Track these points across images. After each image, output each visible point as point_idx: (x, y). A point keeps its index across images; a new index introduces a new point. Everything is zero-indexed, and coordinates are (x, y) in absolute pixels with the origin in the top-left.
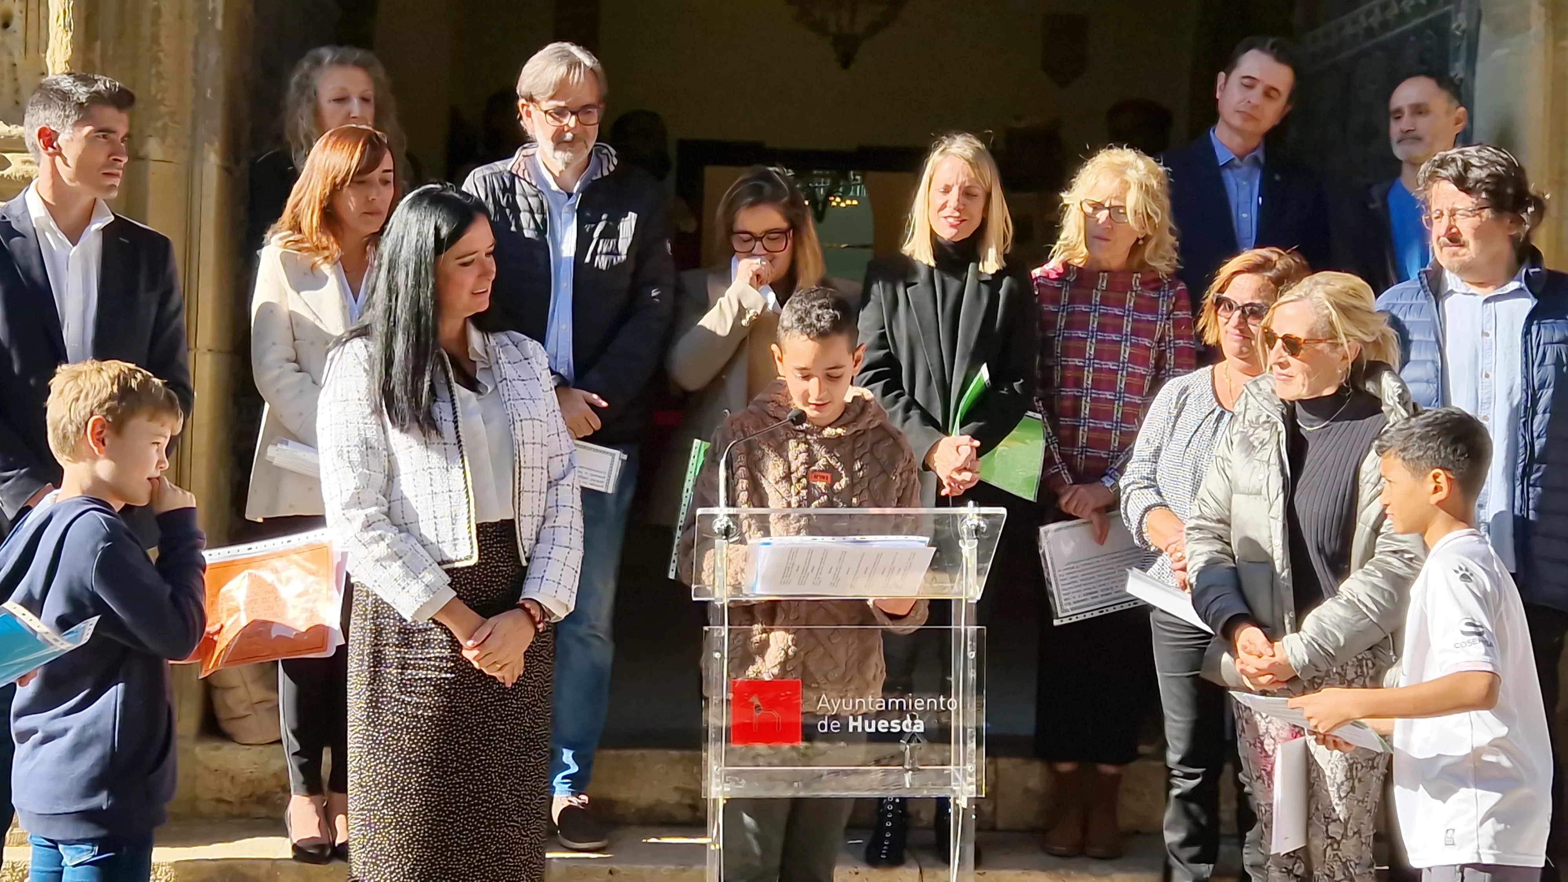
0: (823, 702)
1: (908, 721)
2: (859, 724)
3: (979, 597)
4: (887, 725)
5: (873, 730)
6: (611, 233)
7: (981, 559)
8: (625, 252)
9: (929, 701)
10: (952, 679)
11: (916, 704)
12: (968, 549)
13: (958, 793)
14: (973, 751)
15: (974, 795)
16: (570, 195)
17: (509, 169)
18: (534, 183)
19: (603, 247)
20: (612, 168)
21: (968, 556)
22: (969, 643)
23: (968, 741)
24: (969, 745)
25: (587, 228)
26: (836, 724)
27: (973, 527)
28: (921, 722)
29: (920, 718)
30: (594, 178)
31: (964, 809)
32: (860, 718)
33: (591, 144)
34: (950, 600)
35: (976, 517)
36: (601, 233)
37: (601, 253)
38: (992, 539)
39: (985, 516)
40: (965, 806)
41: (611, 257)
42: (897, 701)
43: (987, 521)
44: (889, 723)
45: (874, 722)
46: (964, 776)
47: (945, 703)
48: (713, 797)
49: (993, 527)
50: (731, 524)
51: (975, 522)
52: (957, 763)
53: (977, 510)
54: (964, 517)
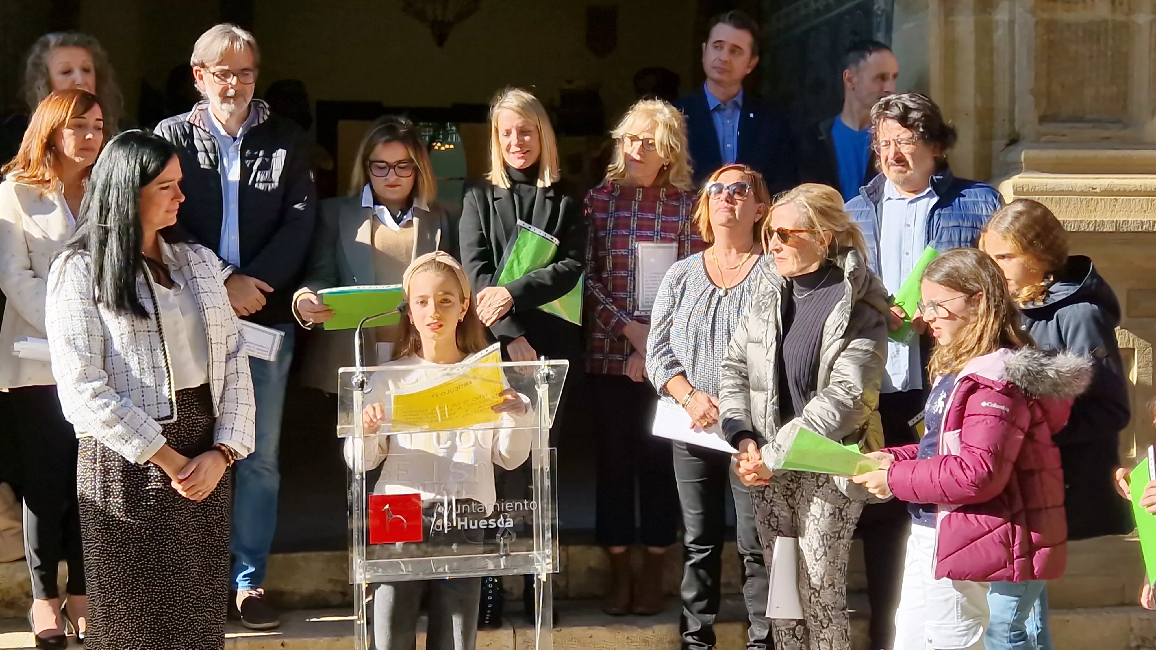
0: (438, 509)
1: (502, 519)
2: (465, 523)
3: (551, 427)
4: (486, 523)
5: (476, 527)
6: (266, 166)
7: (551, 398)
8: (277, 180)
9: (516, 504)
10: (533, 487)
11: (507, 507)
12: (543, 391)
13: (540, 570)
14: (549, 539)
15: (551, 572)
16: (235, 139)
17: (187, 120)
18: (207, 130)
19: (260, 177)
20: (266, 118)
21: (541, 396)
22: (545, 459)
23: (546, 532)
24: (546, 535)
25: (248, 163)
27: (545, 375)
28: (511, 520)
29: (510, 517)
30: (253, 126)
31: (544, 582)
32: (466, 519)
33: (249, 99)
35: (547, 367)
36: (259, 166)
37: (259, 182)
38: (558, 384)
39: (553, 366)
40: (545, 580)
41: (266, 184)
43: (555, 370)
45: (476, 522)
46: (544, 558)
47: (528, 505)
48: (358, 582)
49: (560, 374)
50: (365, 379)
51: (546, 371)
52: (538, 549)
53: (547, 362)
54: (538, 367)
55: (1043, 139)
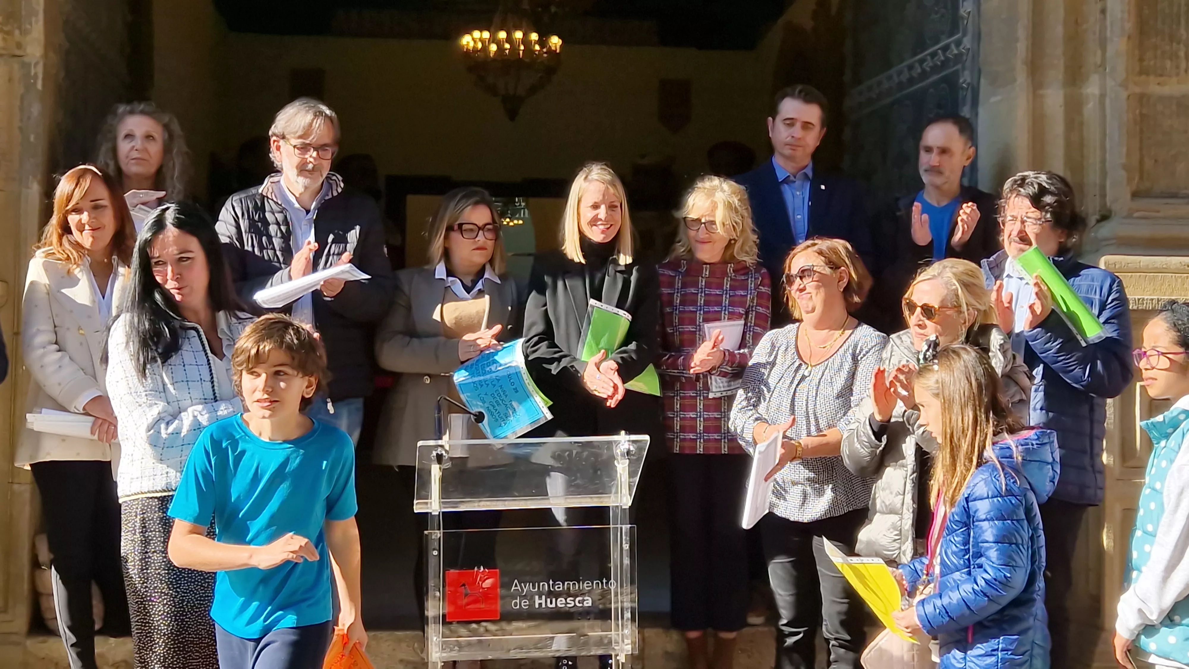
0: (516, 586)
1: (580, 598)
2: (543, 601)
3: (630, 504)
4: (564, 601)
5: (553, 605)
6: (341, 239)
7: (631, 475)
9: (595, 582)
10: (612, 565)
11: (585, 585)
12: (622, 467)
13: (618, 652)
14: (628, 619)
15: (630, 653)
16: (308, 212)
17: (260, 192)
18: (280, 203)
19: (335, 249)
20: (340, 191)
21: (621, 472)
22: (624, 537)
23: (625, 612)
24: (625, 616)
26: (525, 602)
27: (625, 451)
28: (590, 599)
29: (588, 596)
30: (327, 198)
31: (623, 663)
32: (544, 597)
33: (325, 173)
34: (609, 507)
35: (627, 443)
36: (333, 239)
37: (334, 254)
38: (639, 459)
39: (634, 442)
40: (624, 661)
42: (571, 583)
43: (635, 445)
44: (566, 600)
45: (554, 600)
46: (622, 640)
47: (607, 583)
48: (434, 661)
49: (640, 449)
51: (627, 446)
52: (617, 629)
53: (628, 437)
54: (617, 443)
55: (1136, 215)
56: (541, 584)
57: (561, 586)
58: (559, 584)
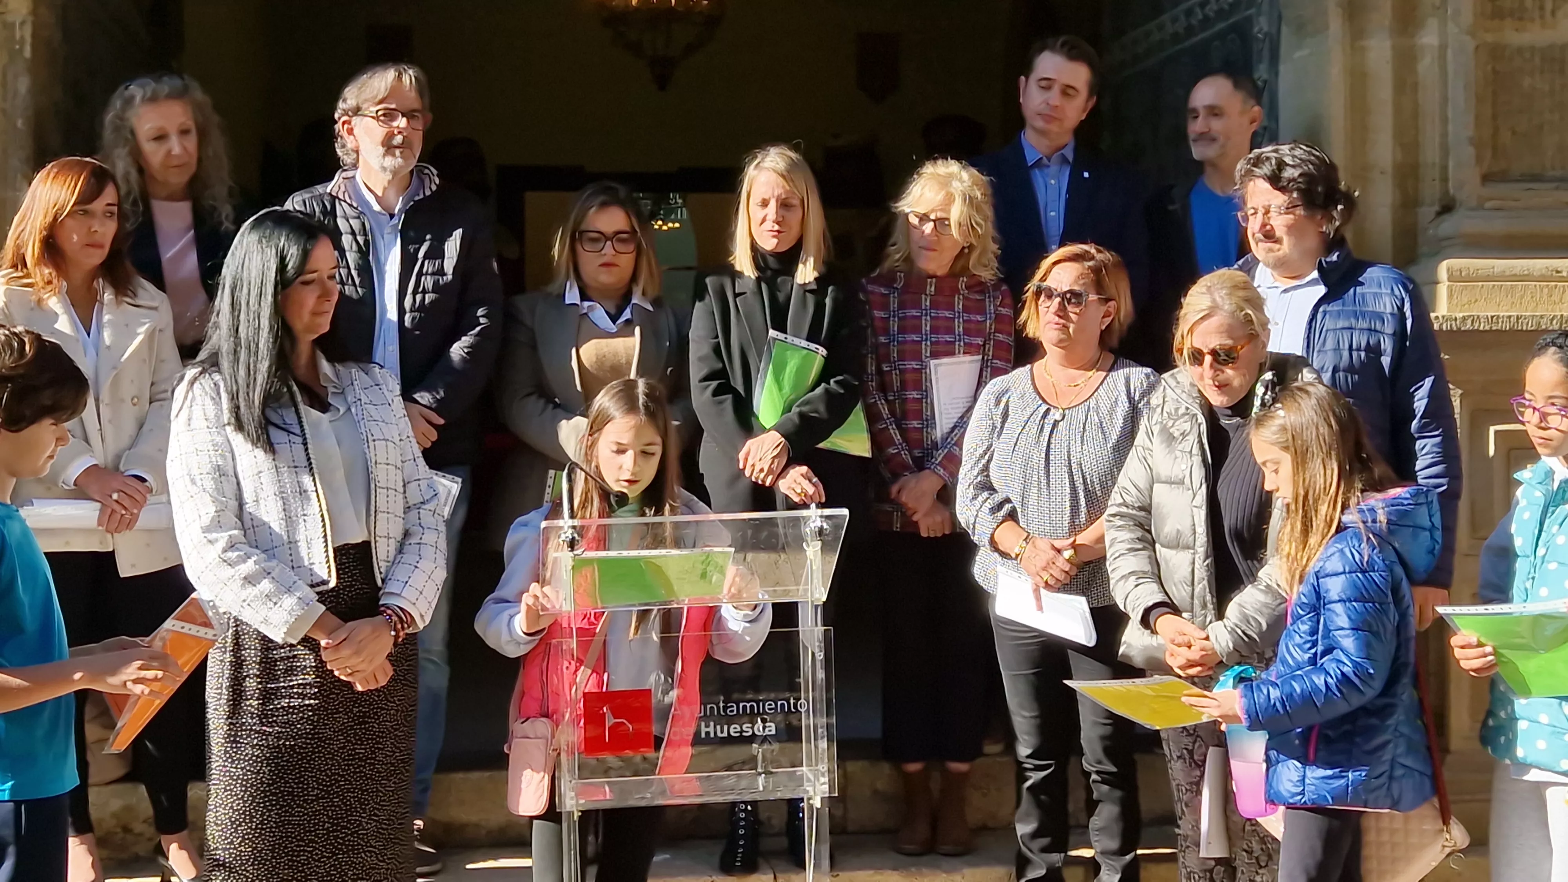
0: (676, 710)
1: (760, 725)
2: (711, 729)
3: (824, 599)
4: (739, 729)
5: (725, 734)
6: (436, 252)
7: (825, 562)
8: (451, 271)
9: (779, 703)
10: (802, 680)
11: (767, 707)
12: (812, 550)
13: (811, 793)
14: (823, 750)
15: (827, 795)
16: (392, 215)
17: (329, 191)
18: (355, 205)
19: (429, 267)
20: (434, 188)
21: (812, 557)
22: (817, 644)
23: (820, 742)
24: (820, 746)
25: (411, 248)
27: (817, 529)
28: (773, 725)
29: (771, 721)
30: (417, 198)
31: (817, 809)
32: (712, 724)
34: (796, 603)
35: (819, 519)
36: (426, 253)
37: (427, 274)
38: (835, 541)
39: (828, 517)
40: (819, 806)
41: (437, 277)
42: (748, 705)
43: (830, 522)
44: (741, 728)
45: (726, 727)
46: (817, 778)
47: (795, 704)
49: (837, 527)
50: (576, 535)
51: (819, 524)
52: (809, 764)
54: (806, 519)
55: (1488, 205)
56: (709, 706)
57: (735, 708)
58: (732, 706)
